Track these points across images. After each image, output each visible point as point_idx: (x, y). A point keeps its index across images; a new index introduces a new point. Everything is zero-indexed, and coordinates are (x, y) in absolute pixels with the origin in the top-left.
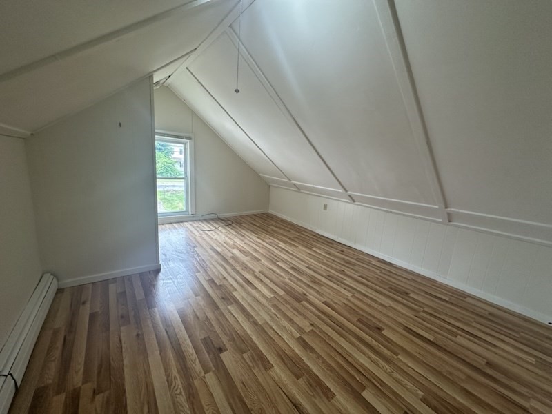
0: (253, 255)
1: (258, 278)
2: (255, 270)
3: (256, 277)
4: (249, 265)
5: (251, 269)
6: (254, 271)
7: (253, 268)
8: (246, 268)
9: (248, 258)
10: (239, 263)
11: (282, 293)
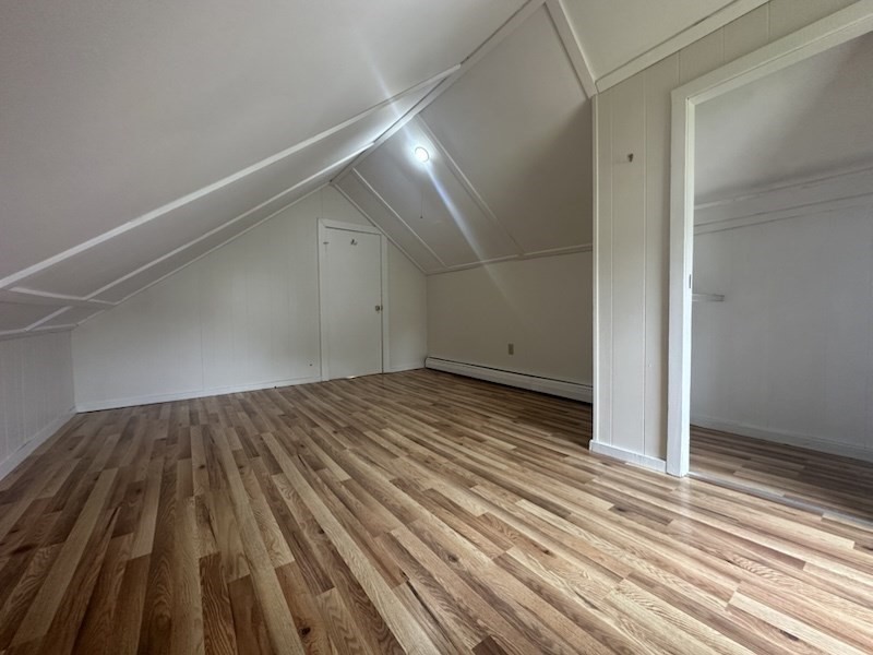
0: (415, 495)
1: (401, 447)
2: (406, 460)
3: (406, 449)
4: (420, 468)
5: (416, 460)
6: (410, 457)
7: (412, 463)
8: (426, 462)
9: (427, 485)
10: (447, 471)
11: (369, 434)
